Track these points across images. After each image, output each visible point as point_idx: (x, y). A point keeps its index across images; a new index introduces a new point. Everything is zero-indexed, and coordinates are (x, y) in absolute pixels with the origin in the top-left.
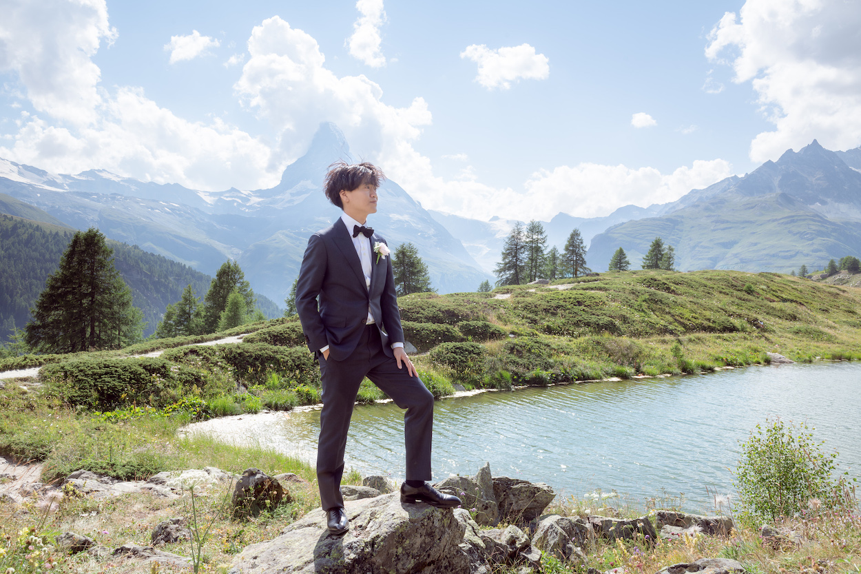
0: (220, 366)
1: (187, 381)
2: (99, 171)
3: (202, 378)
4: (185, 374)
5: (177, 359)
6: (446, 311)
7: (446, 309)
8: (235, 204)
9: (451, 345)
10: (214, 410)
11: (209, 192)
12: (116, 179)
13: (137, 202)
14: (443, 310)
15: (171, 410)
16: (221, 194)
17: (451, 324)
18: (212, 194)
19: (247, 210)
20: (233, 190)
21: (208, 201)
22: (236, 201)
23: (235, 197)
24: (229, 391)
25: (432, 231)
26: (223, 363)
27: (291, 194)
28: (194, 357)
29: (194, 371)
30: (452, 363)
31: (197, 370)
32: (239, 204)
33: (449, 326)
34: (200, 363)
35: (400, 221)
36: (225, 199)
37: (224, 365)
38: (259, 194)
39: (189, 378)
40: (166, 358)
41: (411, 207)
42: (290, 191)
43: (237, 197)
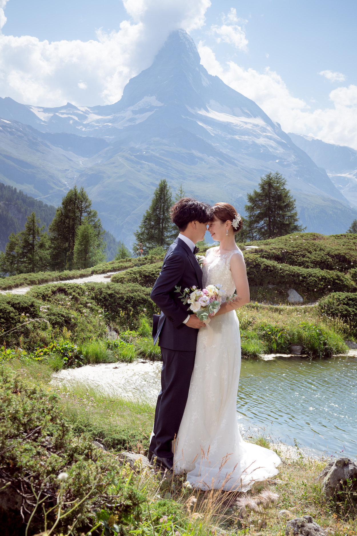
0: (89, 308)
1: (57, 323)
3: (73, 320)
4: (54, 315)
5: (44, 297)
6: (336, 255)
7: (336, 252)
8: (71, 122)
9: (343, 295)
10: (86, 356)
11: (43, 108)
14: (333, 254)
15: (42, 354)
16: (56, 110)
17: (341, 271)
18: (46, 110)
19: (84, 129)
20: (69, 105)
21: (42, 118)
23: (71, 114)
24: (100, 335)
25: (292, 158)
26: (92, 304)
27: (134, 112)
28: (63, 296)
29: (64, 311)
30: (345, 316)
31: (67, 311)
32: (75, 123)
33: (339, 274)
34: (69, 303)
36: (61, 116)
37: (94, 307)
38: (97, 111)
39: (59, 320)
40: (34, 296)
41: (269, 128)
42: (132, 108)
43: (74, 113)
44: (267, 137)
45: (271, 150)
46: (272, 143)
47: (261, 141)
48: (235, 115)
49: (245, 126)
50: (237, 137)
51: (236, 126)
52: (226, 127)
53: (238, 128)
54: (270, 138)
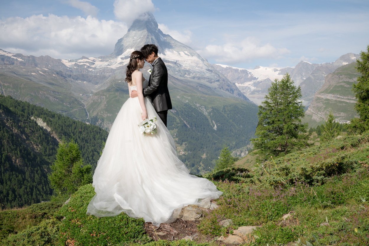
12: (9, 55)
13: (22, 69)
19: (93, 70)
22: (86, 65)
23: (85, 62)
27: (122, 58)
32: (89, 67)
41: (201, 62)
43: (86, 62)
45: (203, 74)
52: (176, 63)
54: (202, 68)
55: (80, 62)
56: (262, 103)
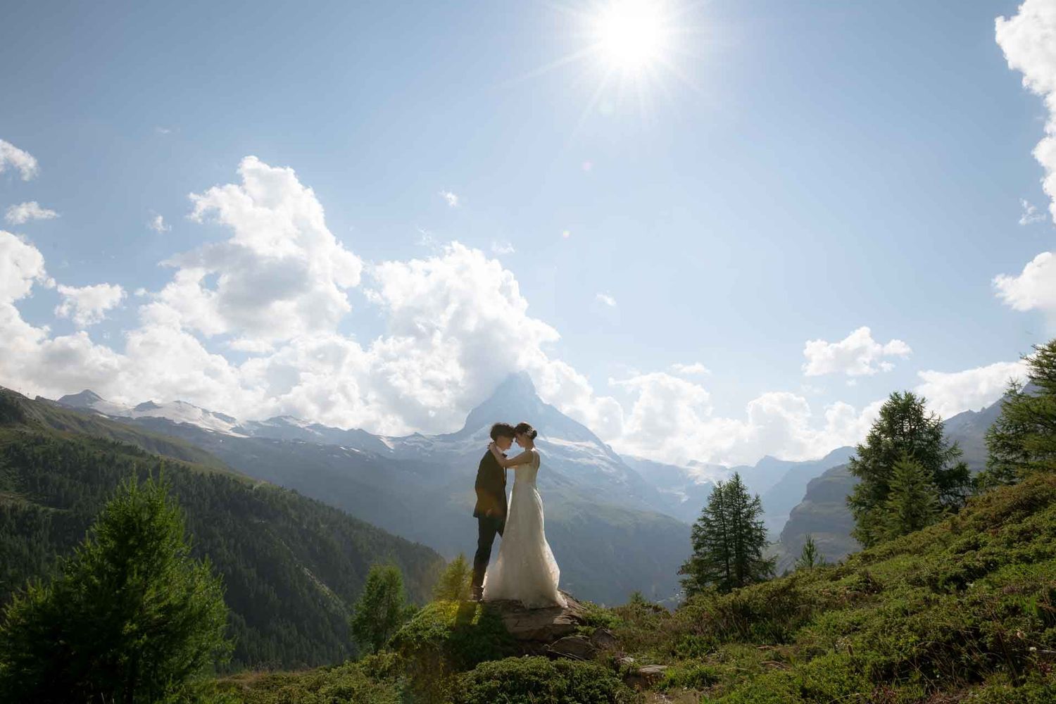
2: (286, 417)
8: (418, 449)
11: (392, 437)
12: (302, 426)
16: (405, 438)
18: (393, 439)
19: (429, 456)
20: (416, 435)
21: (390, 446)
22: (419, 447)
23: (418, 443)
25: (625, 477)
27: (475, 438)
32: (423, 450)
35: (590, 466)
36: (408, 444)
38: (441, 439)
41: (601, 450)
42: (473, 436)
43: (421, 442)
44: (599, 458)
45: (604, 470)
46: (604, 463)
47: (595, 462)
48: (569, 439)
49: (579, 449)
50: (571, 459)
51: (571, 448)
52: (561, 450)
53: (571, 451)
54: (602, 459)
55: (410, 442)
56: (699, 520)
